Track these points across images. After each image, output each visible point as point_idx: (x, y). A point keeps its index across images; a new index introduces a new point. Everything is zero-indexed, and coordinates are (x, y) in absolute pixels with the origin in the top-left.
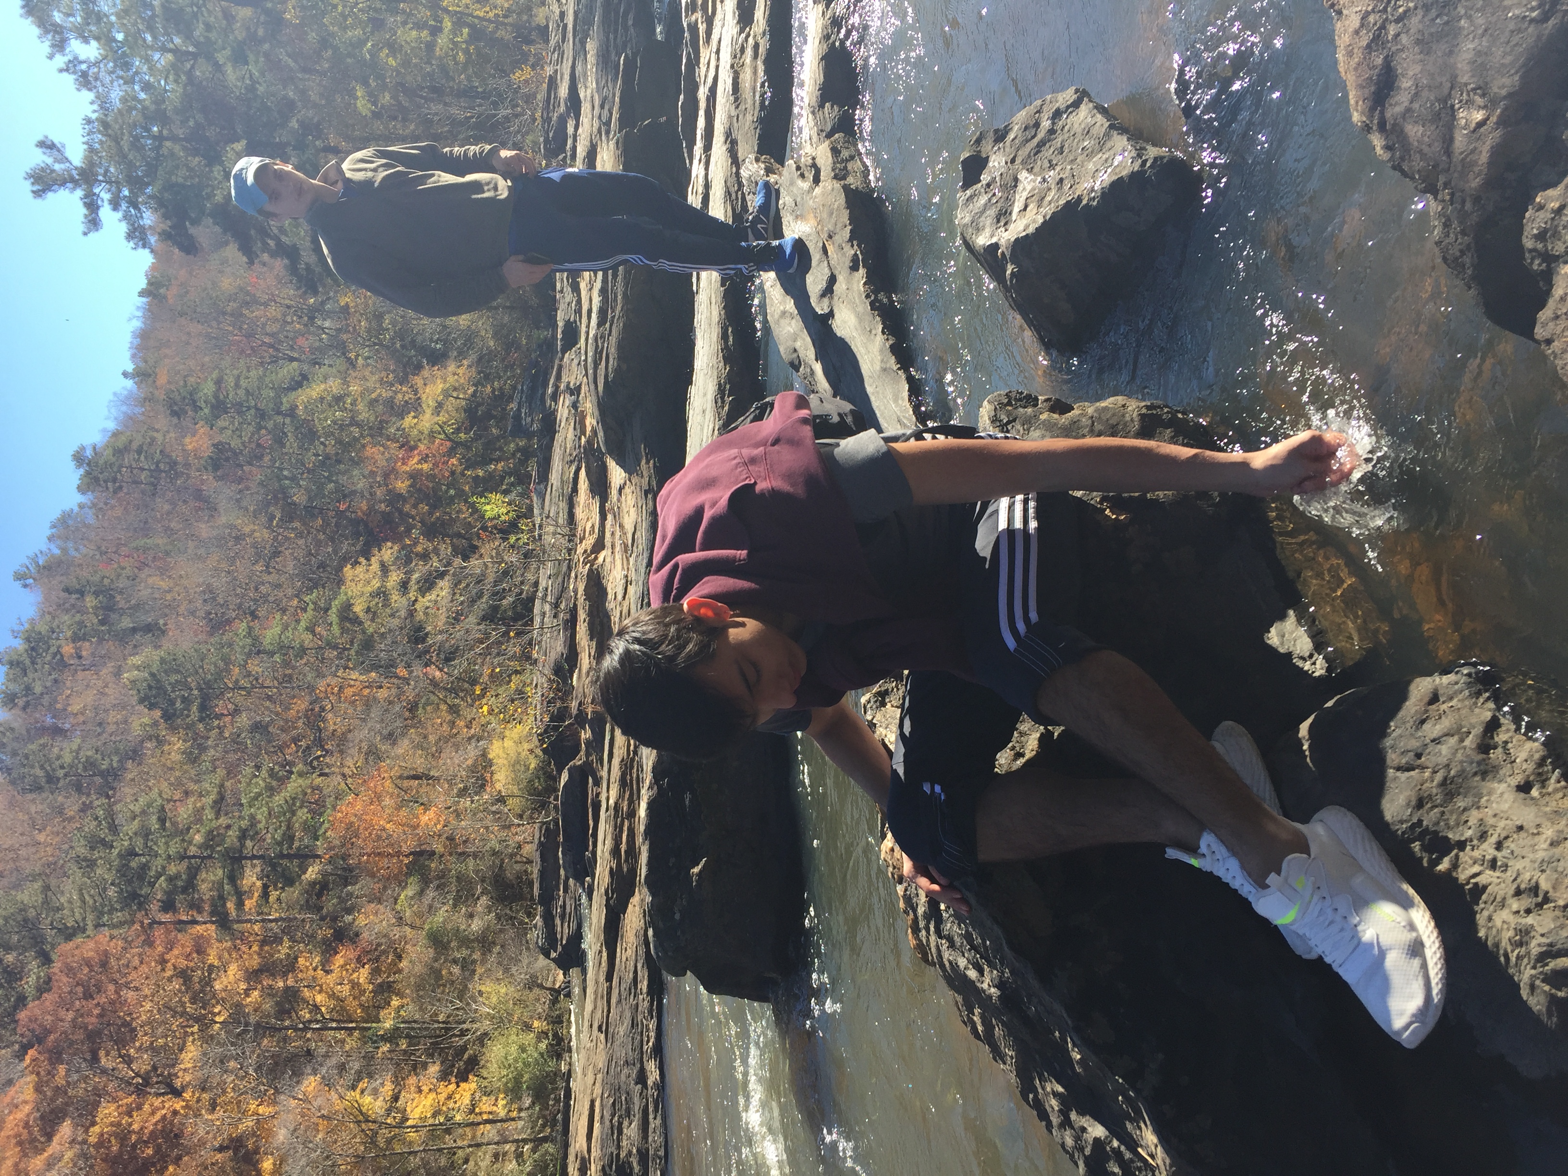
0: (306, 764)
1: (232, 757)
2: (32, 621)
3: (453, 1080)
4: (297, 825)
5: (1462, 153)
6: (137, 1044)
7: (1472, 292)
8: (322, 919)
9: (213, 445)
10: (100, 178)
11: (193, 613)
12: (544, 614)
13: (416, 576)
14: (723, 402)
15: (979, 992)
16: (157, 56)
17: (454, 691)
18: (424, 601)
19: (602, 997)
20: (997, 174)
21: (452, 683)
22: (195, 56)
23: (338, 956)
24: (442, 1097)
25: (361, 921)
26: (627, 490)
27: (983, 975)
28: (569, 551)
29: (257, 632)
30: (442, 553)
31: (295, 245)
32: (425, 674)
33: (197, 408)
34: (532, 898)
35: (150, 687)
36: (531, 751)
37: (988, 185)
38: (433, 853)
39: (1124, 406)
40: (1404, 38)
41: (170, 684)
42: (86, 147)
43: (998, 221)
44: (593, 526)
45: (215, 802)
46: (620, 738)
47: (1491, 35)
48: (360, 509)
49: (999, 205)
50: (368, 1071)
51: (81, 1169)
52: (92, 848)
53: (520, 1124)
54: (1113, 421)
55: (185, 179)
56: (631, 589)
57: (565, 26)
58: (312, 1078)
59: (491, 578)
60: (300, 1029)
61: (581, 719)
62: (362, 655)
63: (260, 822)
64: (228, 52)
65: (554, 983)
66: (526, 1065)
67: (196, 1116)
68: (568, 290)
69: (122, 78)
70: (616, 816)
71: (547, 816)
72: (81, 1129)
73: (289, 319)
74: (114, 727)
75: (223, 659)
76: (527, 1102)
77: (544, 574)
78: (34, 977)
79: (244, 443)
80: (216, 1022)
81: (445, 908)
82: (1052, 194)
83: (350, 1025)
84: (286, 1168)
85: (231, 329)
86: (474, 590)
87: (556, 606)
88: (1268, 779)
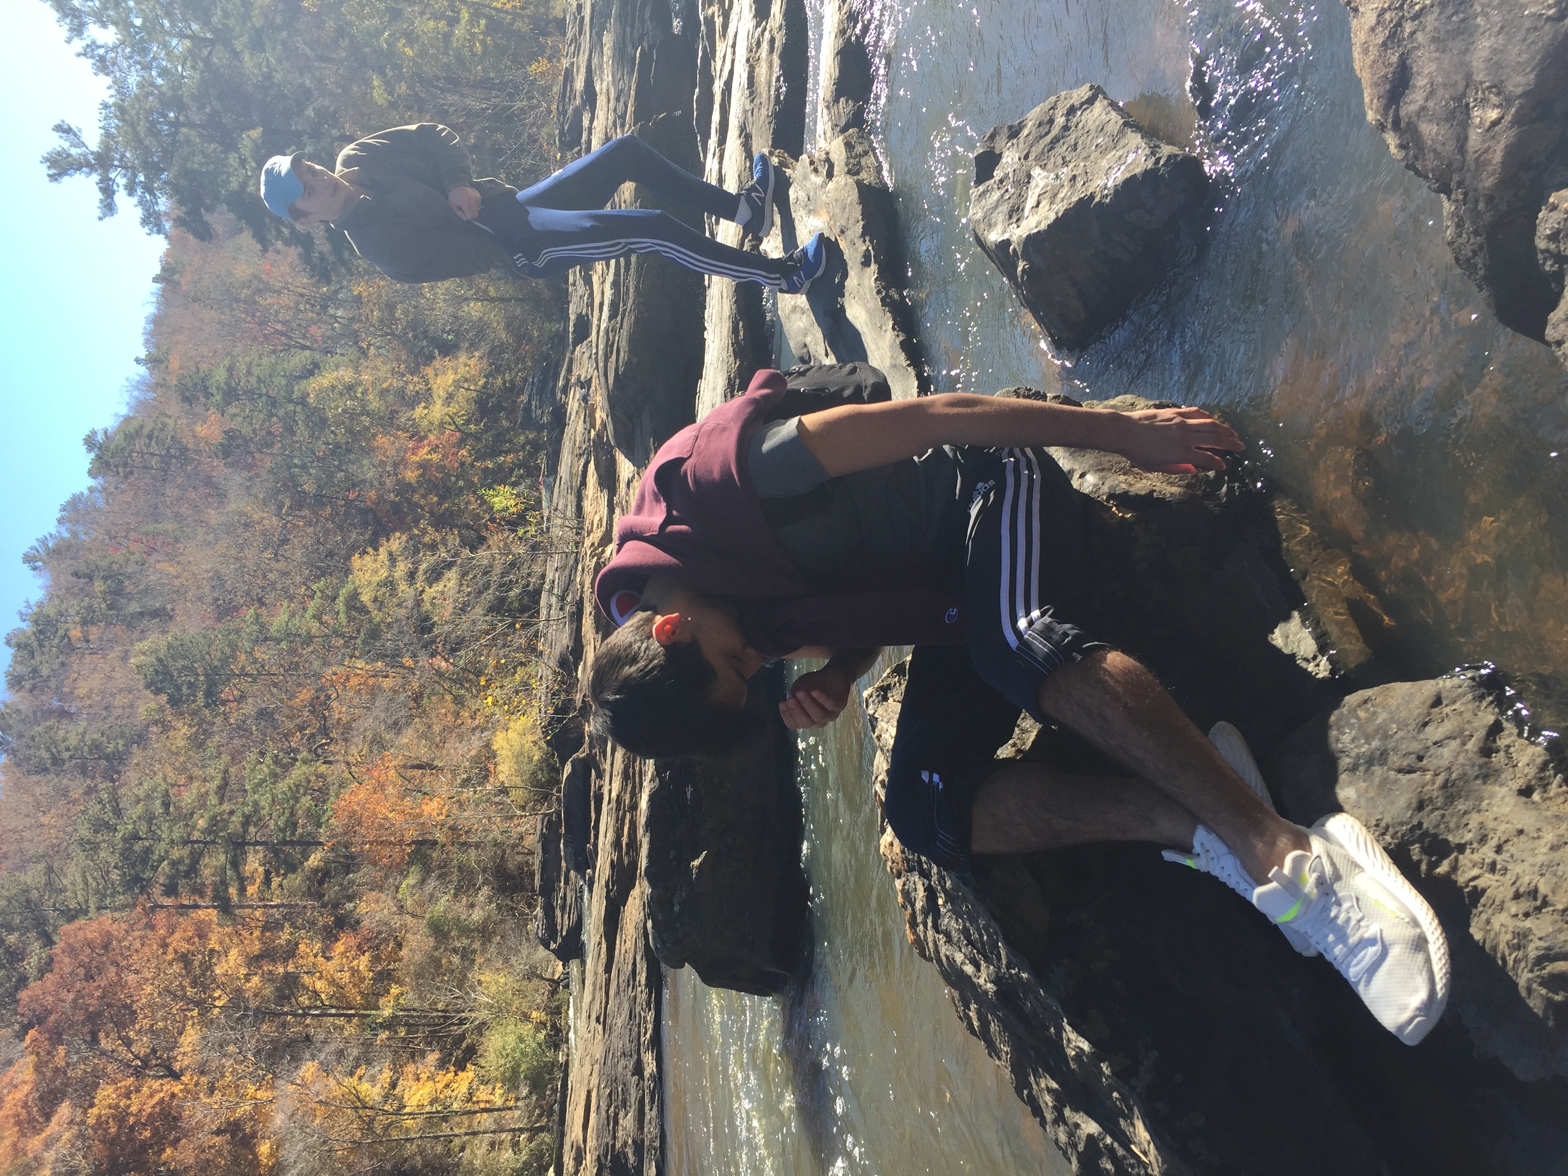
0: (310, 751)
1: (237, 743)
2: (40, 605)
3: (452, 1068)
4: (300, 812)
5: (1476, 152)
6: (137, 1027)
7: (1484, 293)
8: (324, 906)
9: (224, 432)
10: (116, 163)
11: (201, 599)
12: (550, 607)
13: (424, 566)
15: (974, 987)
16: (174, 42)
17: (459, 681)
18: (431, 592)
19: (601, 988)
20: (1011, 171)
21: (458, 673)
22: (212, 42)
23: (339, 944)
24: (440, 1086)
25: (363, 908)
27: (979, 970)
28: (577, 544)
29: (264, 618)
30: (450, 543)
32: (431, 664)
33: (208, 395)
34: (533, 889)
35: (157, 672)
36: (535, 743)
37: (1001, 181)
38: (435, 843)
40: (1420, 36)
41: (177, 669)
42: (102, 131)
43: (1010, 217)
44: (601, 520)
45: (219, 788)
47: (1507, 33)
48: (370, 498)
49: (1011, 201)
50: (366, 1058)
51: (79, 1150)
52: (96, 832)
53: (517, 1113)
55: (201, 165)
57: (583, 18)
58: (310, 1063)
59: (498, 570)
60: (299, 1015)
62: (368, 644)
63: (263, 808)
64: (245, 39)
65: (553, 974)
66: (524, 1054)
67: (194, 1099)
68: (580, 282)
69: (139, 63)
70: (618, 809)
71: (550, 808)
72: (79, 1111)
73: (302, 307)
74: (120, 711)
75: (229, 645)
76: (524, 1091)
77: (551, 566)
78: (36, 958)
79: (254, 431)
80: (216, 1007)
81: (446, 897)
82: (1065, 190)
83: (350, 1012)
84: (284, 1153)
85: (244, 316)
86: (481, 581)
87: (562, 598)
88: (1259, 777)
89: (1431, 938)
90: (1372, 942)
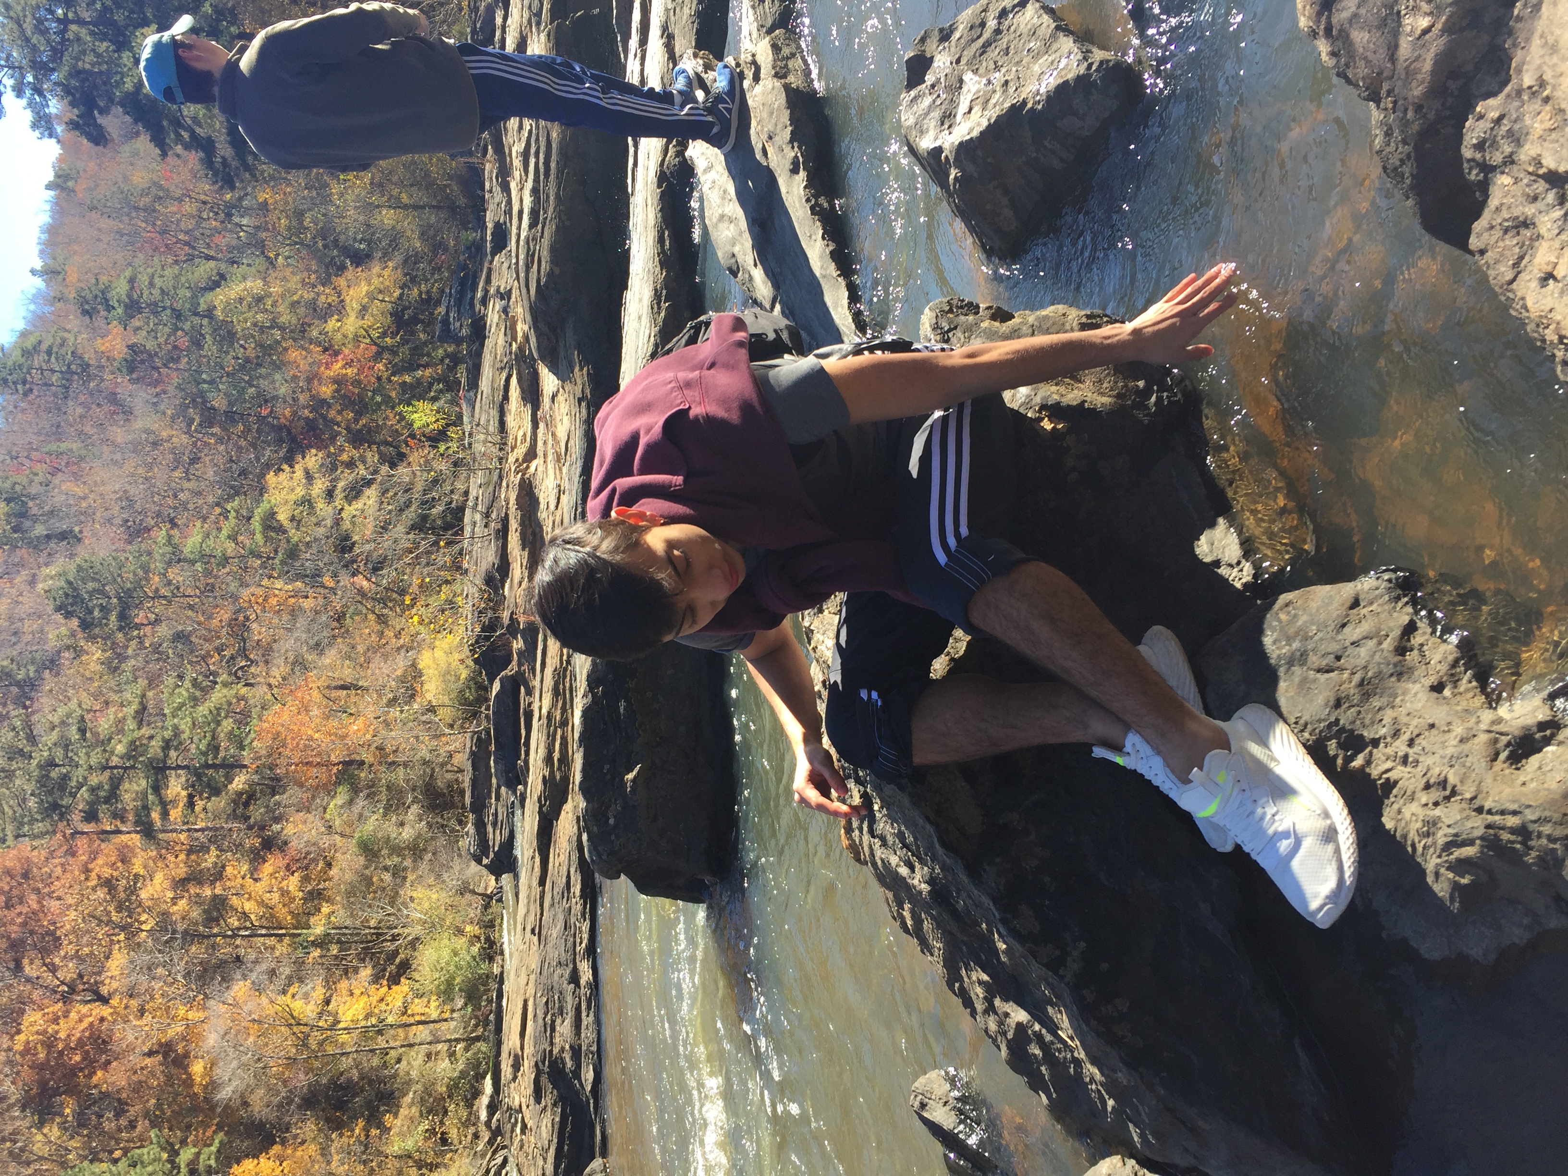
0: (230, 674)
1: (154, 667)
3: (385, 982)
4: (222, 735)
5: (1407, 60)
6: (62, 953)
7: (1410, 202)
8: (250, 828)
9: (128, 346)
11: (109, 521)
12: (474, 524)
13: (341, 485)
14: (659, 308)
15: (908, 888)
17: (383, 601)
18: (350, 510)
19: (535, 901)
20: (943, 75)
21: (380, 593)
23: (267, 864)
24: (374, 1000)
25: (290, 829)
26: (560, 398)
27: (913, 871)
28: (500, 460)
29: (176, 540)
30: (369, 460)
31: (210, 136)
32: (353, 584)
33: (109, 308)
34: (463, 807)
35: (67, 595)
36: (462, 661)
37: (933, 86)
38: (363, 763)
39: (1064, 315)
41: (87, 592)
43: (942, 124)
44: (525, 435)
45: (136, 712)
46: (554, 646)
48: (284, 415)
49: (943, 106)
50: (299, 976)
51: (7, 1076)
52: (10, 759)
53: (453, 1024)
55: (93, 65)
56: (564, 499)
58: (241, 983)
59: (419, 487)
60: (229, 936)
61: (513, 628)
62: (286, 564)
63: (183, 732)
65: (486, 889)
66: (458, 967)
67: (125, 1022)
68: (497, 189)
70: (549, 725)
71: (479, 725)
72: (6, 1037)
73: (205, 215)
74: (30, 637)
75: (142, 567)
76: (459, 1003)
77: (475, 483)
79: (159, 345)
80: (143, 931)
81: (376, 817)
82: (997, 96)
83: (280, 932)
84: (217, 1071)
85: (144, 225)
86: (402, 499)
87: (487, 515)
88: (1193, 681)
89: (1340, 828)
90: (1286, 835)
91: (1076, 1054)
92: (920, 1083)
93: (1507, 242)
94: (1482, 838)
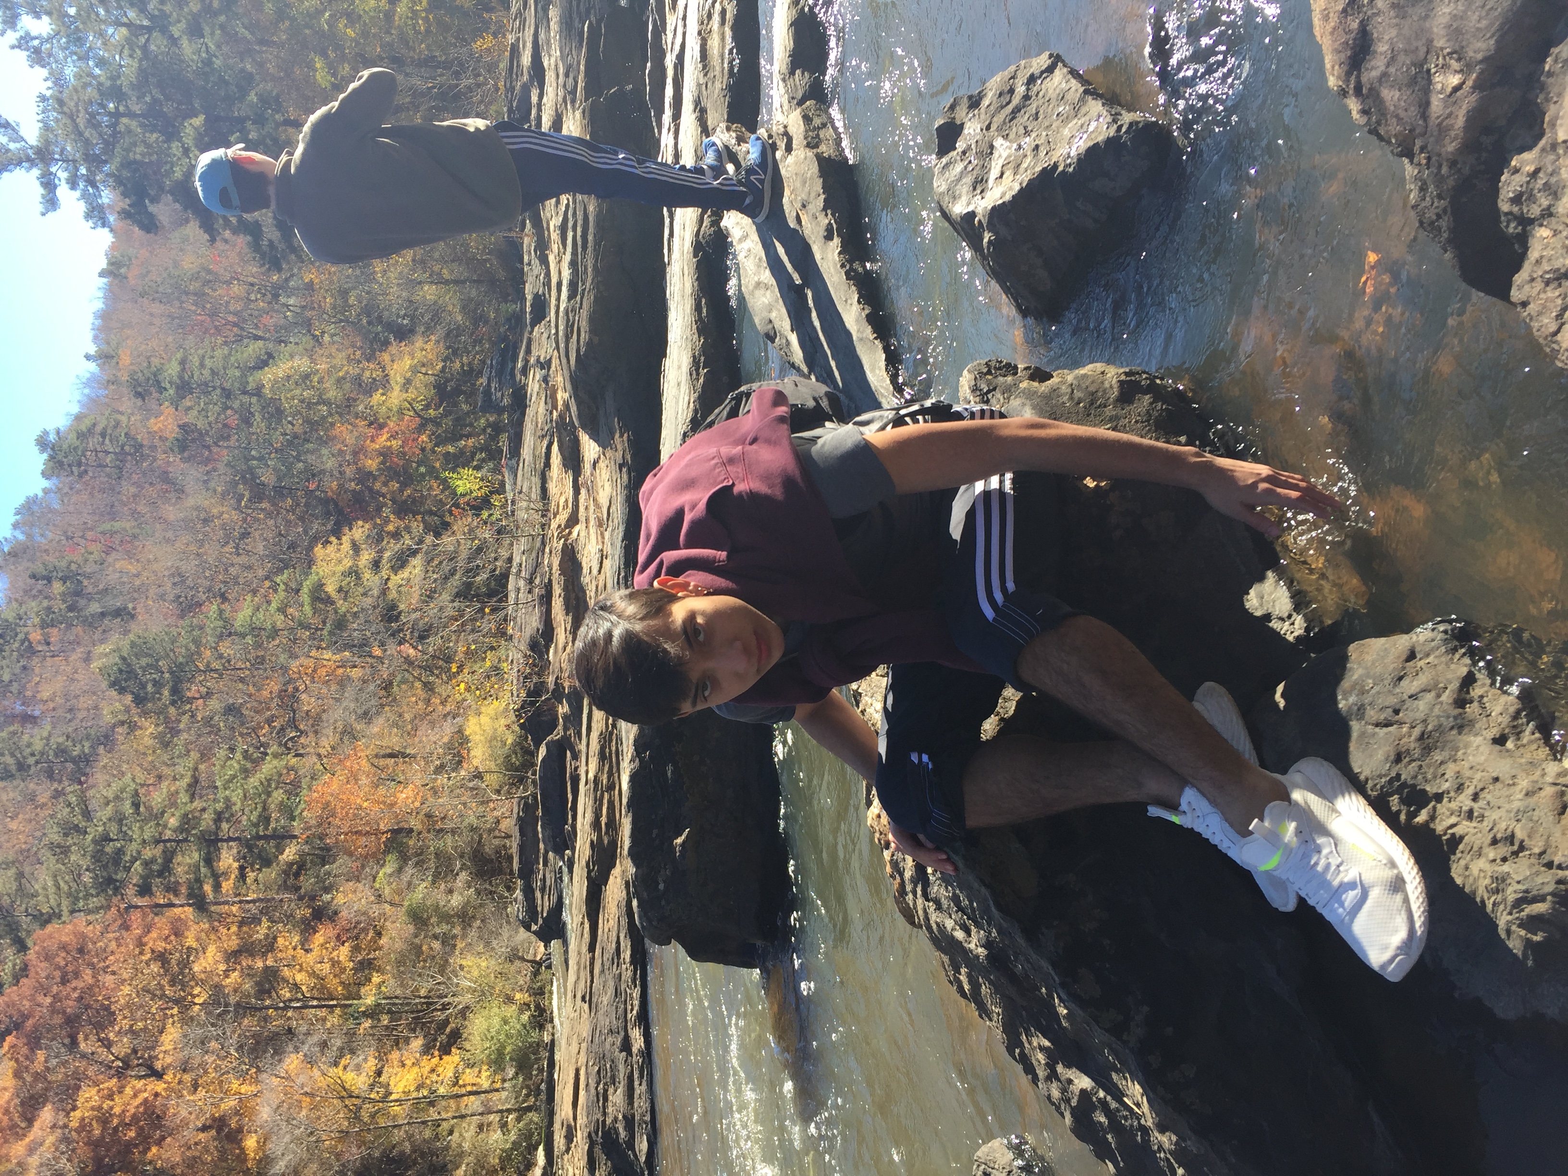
0: (280, 745)
1: (206, 740)
3: (436, 1053)
4: (273, 806)
5: (1438, 117)
6: (117, 1028)
7: (1448, 256)
8: (301, 898)
9: (179, 426)
10: (57, 156)
11: (162, 597)
12: (519, 590)
13: (387, 555)
14: (698, 374)
15: (966, 952)
16: (110, 31)
17: (429, 669)
18: (396, 579)
19: (585, 967)
20: (973, 141)
21: (427, 660)
22: (149, 29)
23: (317, 935)
24: (426, 1070)
25: (340, 899)
26: (602, 464)
27: (969, 935)
28: (543, 526)
29: (227, 615)
30: (414, 530)
31: (257, 222)
32: (399, 652)
33: (162, 389)
34: (511, 872)
35: (121, 671)
36: (508, 727)
37: (964, 153)
38: (411, 830)
39: (1103, 373)
40: (1379, 3)
41: (140, 668)
42: (41, 125)
43: (975, 189)
44: (566, 501)
45: (189, 785)
48: (330, 487)
49: (975, 172)
50: (350, 1048)
51: (63, 1153)
52: (66, 835)
53: (504, 1094)
54: (1092, 389)
55: (143, 155)
56: (607, 563)
58: (293, 1056)
59: (464, 554)
60: (280, 1008)
61: (558, 693)
62: (334, 635)
63: (235, 804)
64: (182, 25)
65: (535, 955)
66: (509, 1036)
67: (179, 1097)
68: (536, 262)
69: (75, 53)
70: (596, 789)
71: (525, 790)
72: (62, 1114)
73: (253, 297)
74: (84, 713)
75: (194, 642)
76: (511, 1072)
77: (518, 549)
78: (10, 964)
79: (210, 424)
80: (196, 1004)
81: (424, 884)
82: (1028, 160)
83: (331, 1003)
84: (270, 1145)
85: (194, 308)
86: (446, 567)
87: (531, 581)
88: (1248, 738)
89: (1408, 878)
90: (1352, 885)
91: (1143, 1122)
92: (982, 1153)
93: (1550, 294)
94: (1553, 894)
